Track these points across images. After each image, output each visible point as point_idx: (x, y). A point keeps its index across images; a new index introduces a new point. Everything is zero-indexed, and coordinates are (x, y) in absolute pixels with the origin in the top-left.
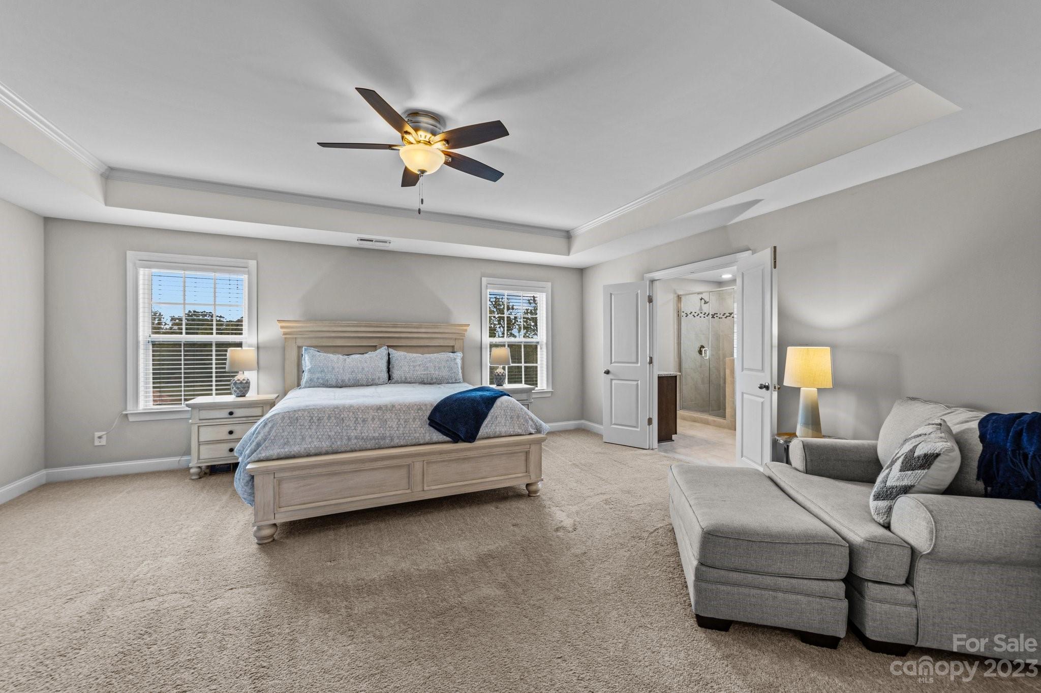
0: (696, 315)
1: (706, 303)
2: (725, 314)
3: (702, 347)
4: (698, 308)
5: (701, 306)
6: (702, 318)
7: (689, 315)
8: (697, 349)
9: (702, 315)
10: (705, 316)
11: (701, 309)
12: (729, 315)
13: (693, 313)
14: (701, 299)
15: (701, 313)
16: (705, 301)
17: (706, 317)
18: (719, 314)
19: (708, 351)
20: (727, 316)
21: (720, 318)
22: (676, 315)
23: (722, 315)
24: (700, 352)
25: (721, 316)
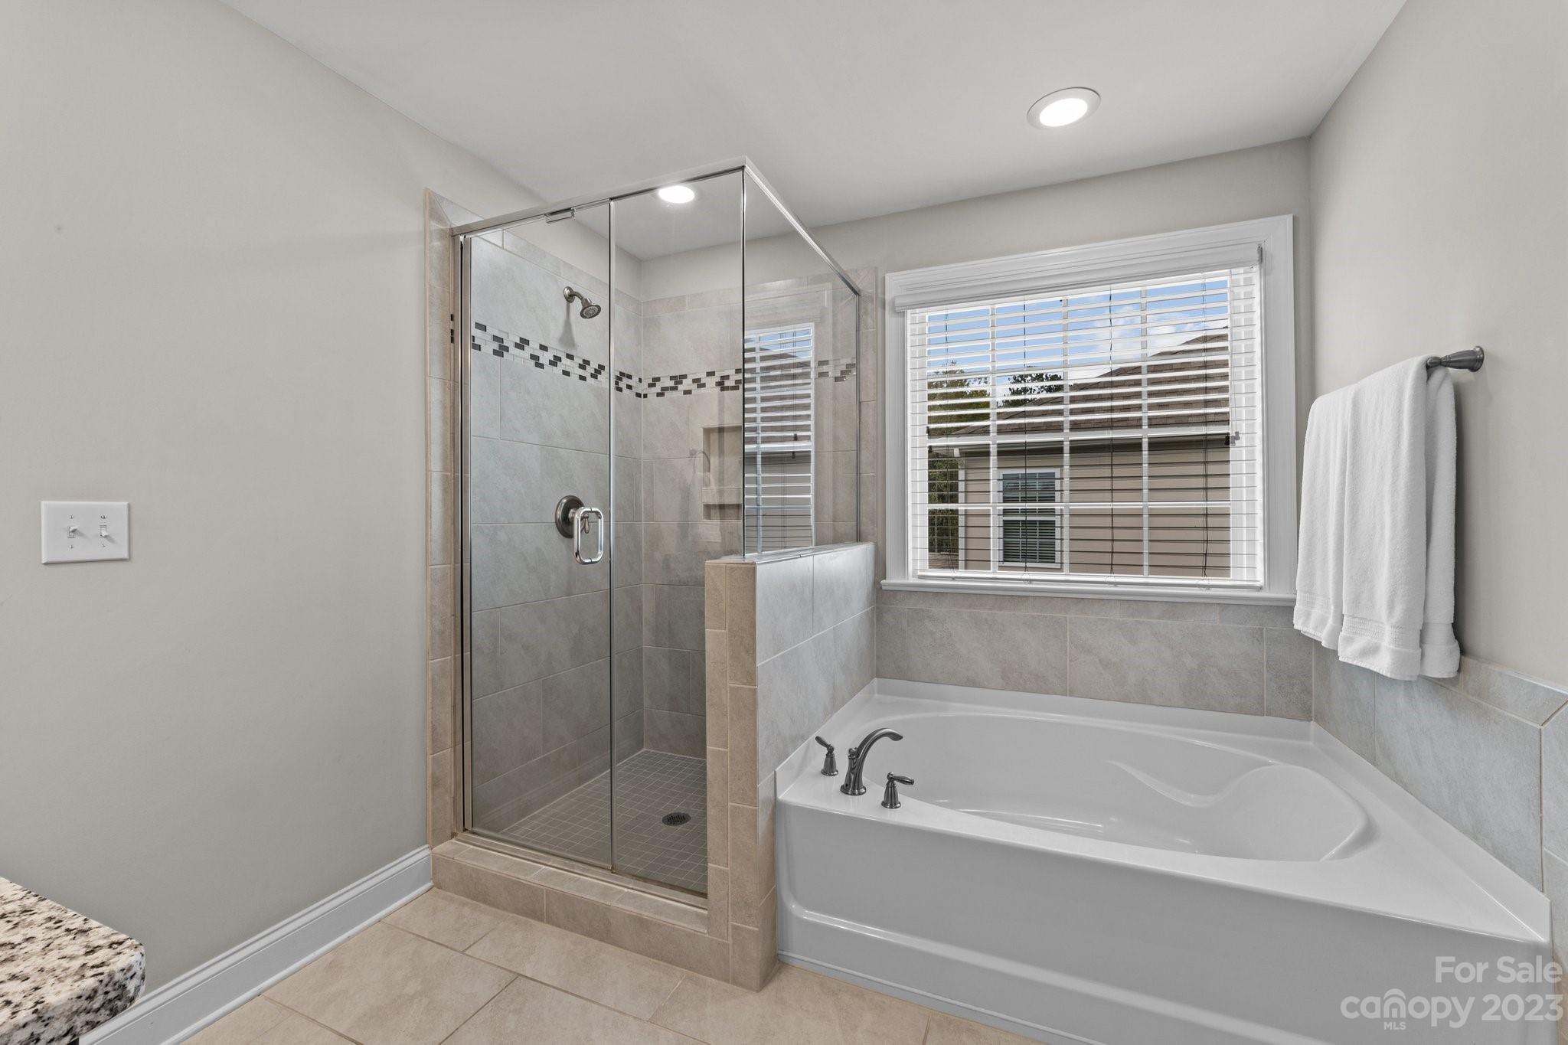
0: (545, 358)
1: (589, 311)
2: (657, 379)
3: (574, 503)
4: (556, 330)
5: (568, 324)
6: (574, 377)
7: (513, 350)
8: (551, 514)
9: (572, 366)
10: (587, 373)
11: (567, 338)
12: (672, 383)
13: (533, 348)
14: (571, 296)
15: (570, 357)
16: (586, 304)
17: (590, 380)
18: (635, 379)
19: (601, 523)
20: (664, 389)
21: (639, 395)
22: (437, 332)
23: (645, 384)
24: (565, 526)
25: (643, 388)
